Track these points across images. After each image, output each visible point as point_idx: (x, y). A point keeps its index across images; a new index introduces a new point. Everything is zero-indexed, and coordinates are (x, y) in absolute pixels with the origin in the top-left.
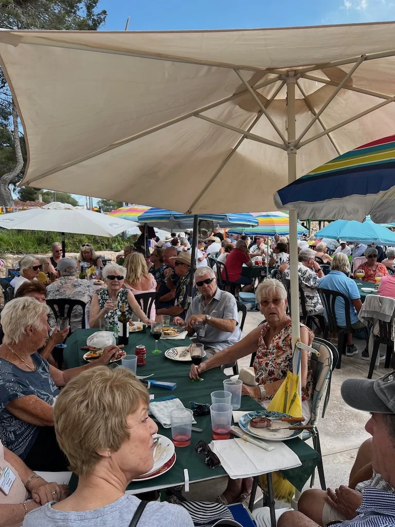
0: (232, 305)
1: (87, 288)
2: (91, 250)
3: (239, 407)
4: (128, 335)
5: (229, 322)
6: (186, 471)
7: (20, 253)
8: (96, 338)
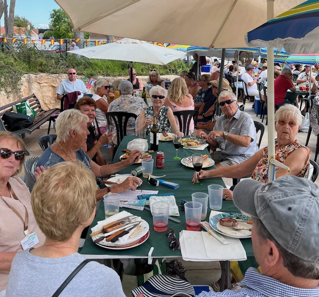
0: (249, 124)
1: (141, 104)
2: (157, 74)
3: (220, 208)
4: (157, 143)
5: (244, 138)
6: (152, 249)
7: (108, 75)
8: (134, 143)
